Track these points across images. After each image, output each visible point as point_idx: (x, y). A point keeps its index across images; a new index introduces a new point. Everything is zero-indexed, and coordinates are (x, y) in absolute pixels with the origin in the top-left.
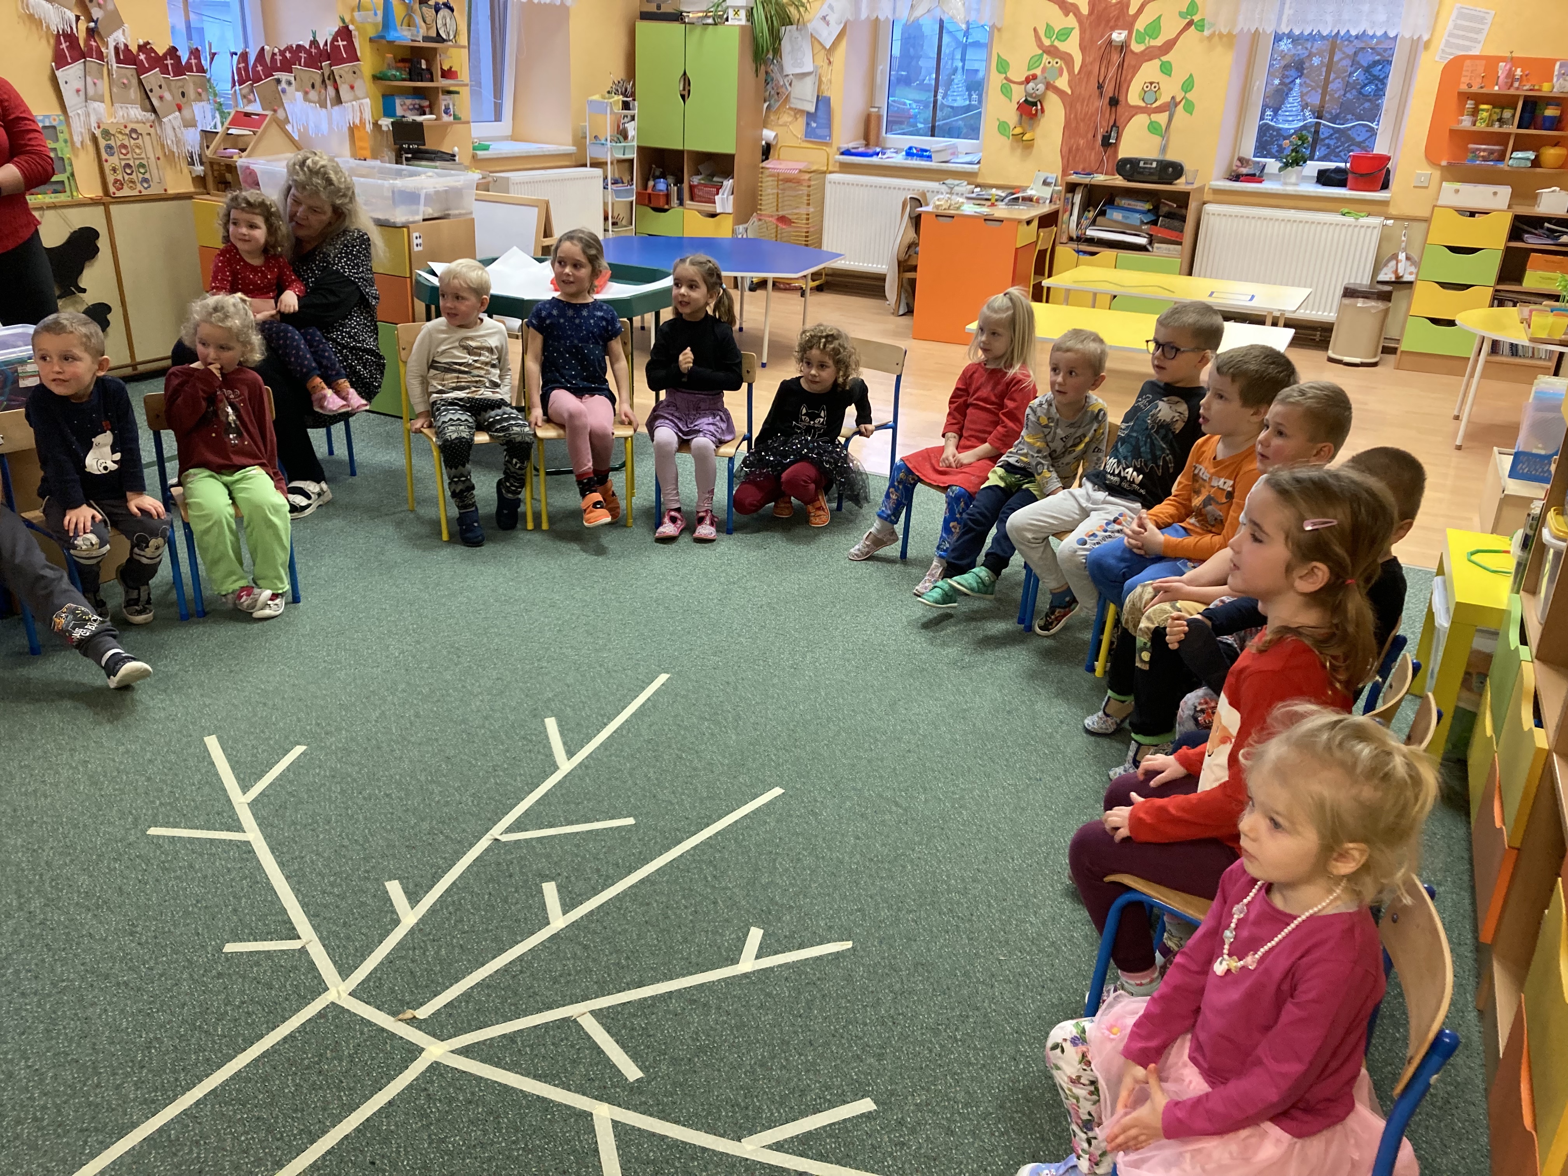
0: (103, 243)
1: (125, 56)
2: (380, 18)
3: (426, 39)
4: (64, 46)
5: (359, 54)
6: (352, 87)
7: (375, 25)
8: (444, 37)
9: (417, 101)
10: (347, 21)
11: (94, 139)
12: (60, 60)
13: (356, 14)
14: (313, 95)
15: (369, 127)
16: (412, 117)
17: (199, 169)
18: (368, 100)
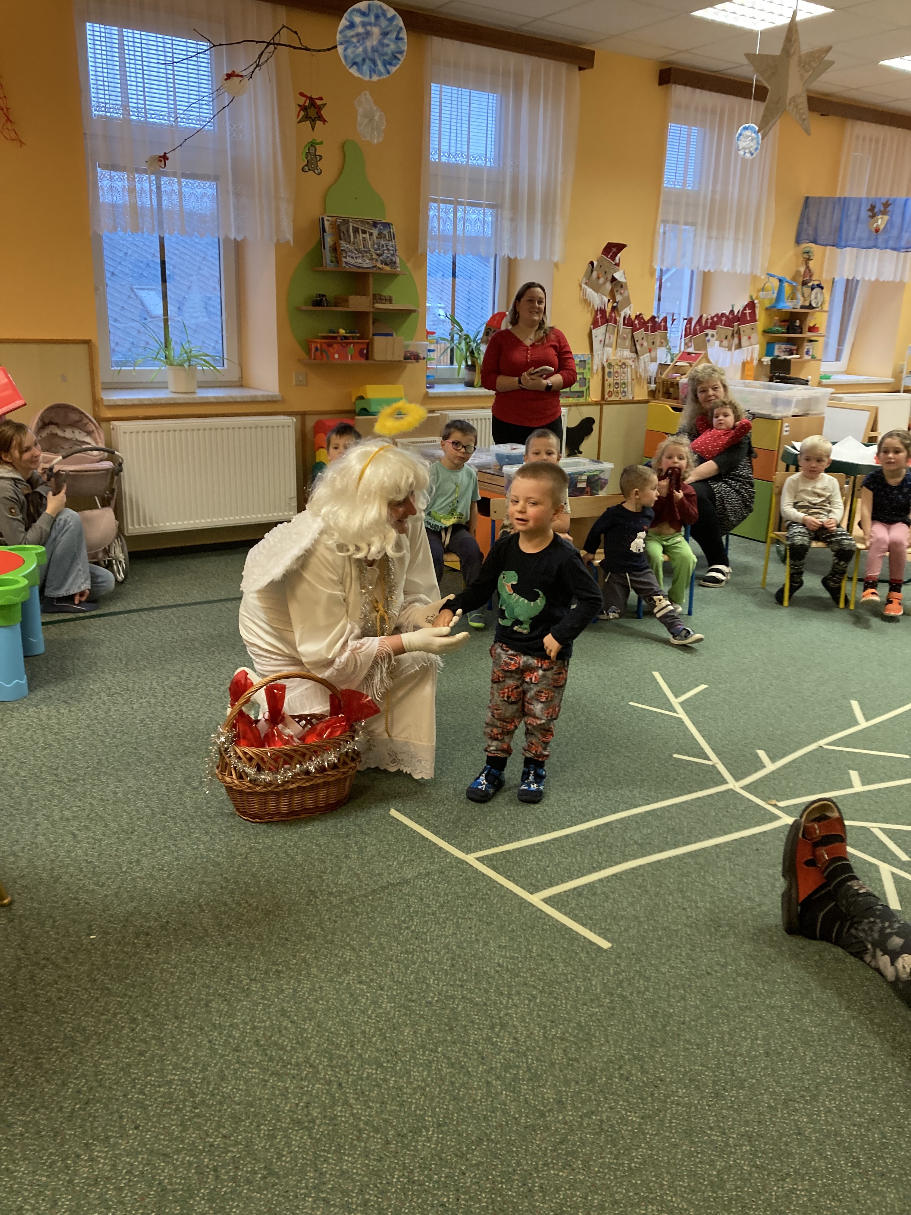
0: (596, 427)
1: (628, 322)
2: (775, 295)
3: (802, 307)
4: (599, 316)
5: (757, 317)
6: (749, 338)
7: (771, 299)
8: (814, 305)
9: (789, 346)
10: (754, 297)
11: (603, 368)
12: (595, 324)
13: (761, 293)
14: (725, 343)
15: (755, 362)
16: (784, 356)
17: (653, 386)
18: (757, 346)
